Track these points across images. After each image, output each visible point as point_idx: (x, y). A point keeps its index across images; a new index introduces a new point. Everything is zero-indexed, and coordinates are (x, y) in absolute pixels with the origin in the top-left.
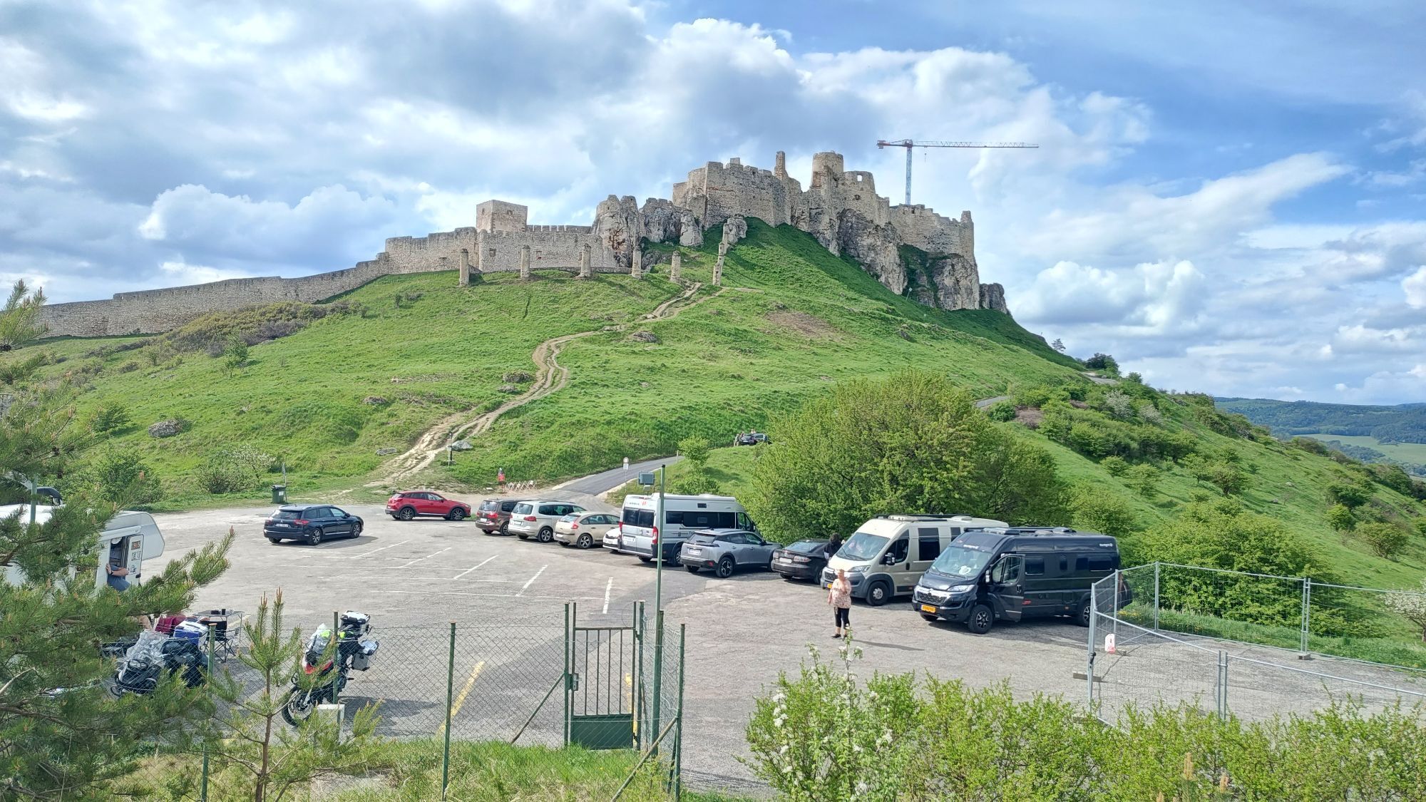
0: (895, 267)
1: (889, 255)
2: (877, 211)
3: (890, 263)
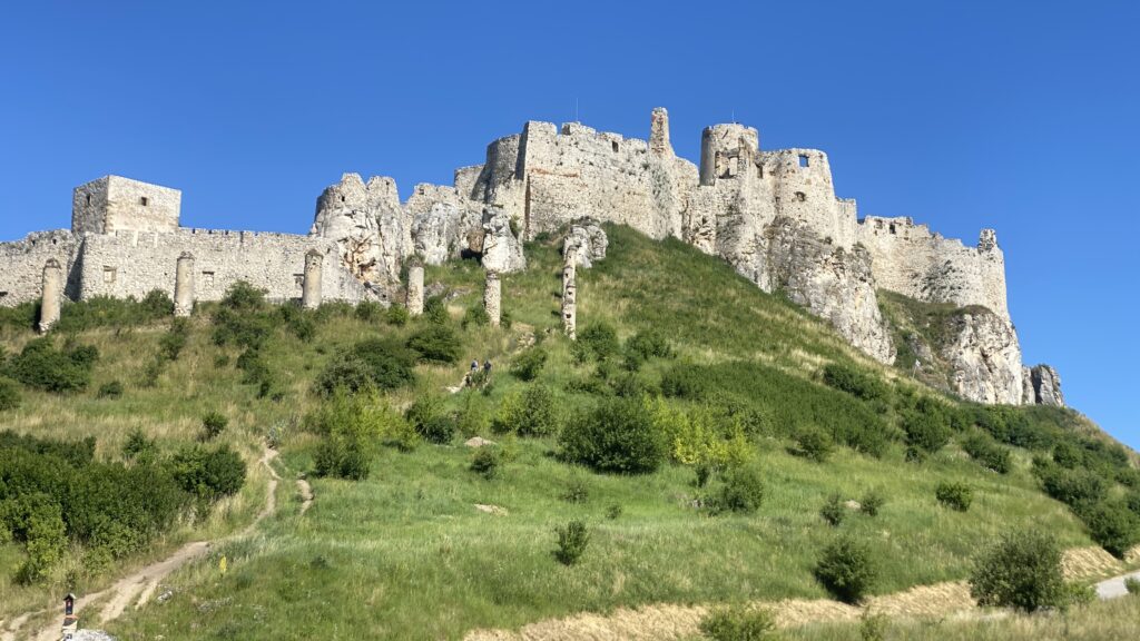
0: (874, 327)
1: (861, 305)
2: (837, 221)
3: (865, 319)
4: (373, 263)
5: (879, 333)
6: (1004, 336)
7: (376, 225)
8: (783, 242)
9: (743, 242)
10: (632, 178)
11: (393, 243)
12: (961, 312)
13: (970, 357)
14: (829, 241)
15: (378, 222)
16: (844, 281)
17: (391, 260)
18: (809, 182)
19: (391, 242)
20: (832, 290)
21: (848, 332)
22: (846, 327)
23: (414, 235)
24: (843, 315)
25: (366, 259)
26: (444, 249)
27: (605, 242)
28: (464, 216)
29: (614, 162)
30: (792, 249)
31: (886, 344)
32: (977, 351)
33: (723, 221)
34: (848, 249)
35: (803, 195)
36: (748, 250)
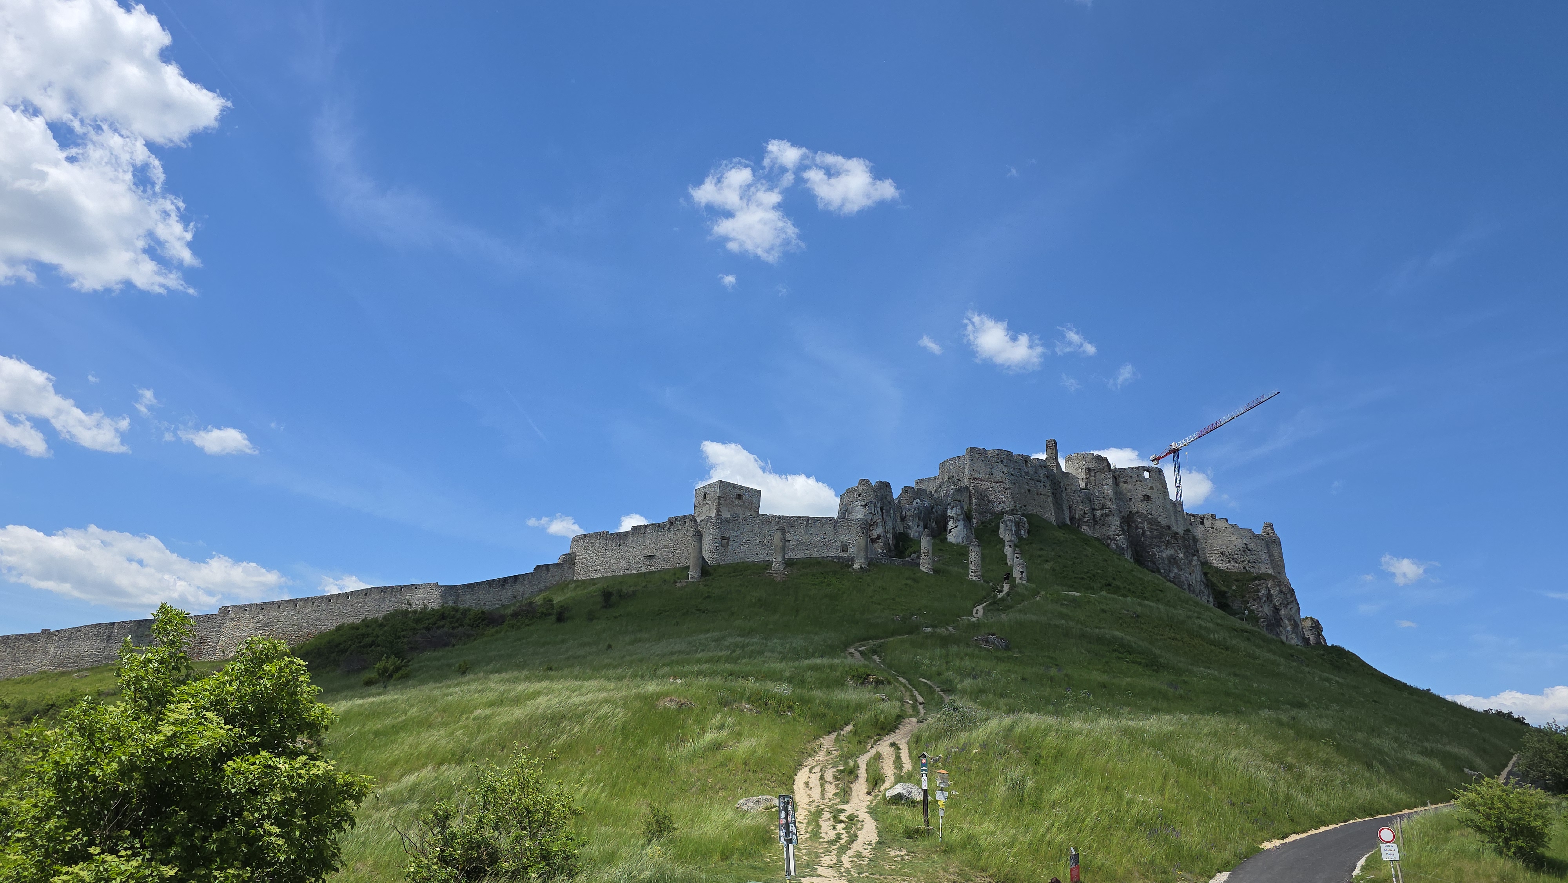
0: (1203, 589)
2: (1173, 515)
5: (1206, 592)
6: (1289, 596)
7: (880, 513)
8: (1138, 528)
9: (1114, 528)
10: (1040, 485)
12: (1259, 579)
13: (1268, 610)
14: (1169, 528)
15: (882, 510)
16: (1181, 556)
17: (890, 536)
18: (1152, 489)
19: (890, 524)
20: (1173, 560)
22: (1185, 587)
23: (902, 520)
24: (1183, 578)
25: (875, 533)
27: (1027, 526)
29: (1027, 473)
30: (1144, 534)
31: (1212, 599)
32: (1272, 606)
33: (1098, 513)
34: (1181, 531)
35: (1148, 496)
36: (1117, 532)
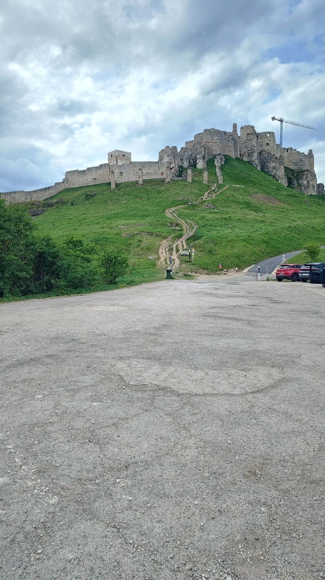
0: (284, 177)
1: (281, 171)
2: (276, 150)
3: (282, 174)
4: (173, 167)
5: (285, 178)
6: (313, 177)
8: (263, 156)
9: (255, 157)
10: (229, 143)
11: (177, 162)
12: (304, 171)
13: (305, 182)
14: (274, 155)
15: (174, 157)
16: (277, 165)
17: (177, 166)
18: (270, 140)
20: (274, 168)
21: (278, 178)
22: (278, 177)
23: (181, 160)
24: (277, 174)
25: (172, 166)
26: (188, 163)
27: (224, 160)
28: (192, 155)
29: (225, 138)
30: (265, 158)
31: (286, 180)
32: (307, 181)
33: (250, 152)
34: (278, 157)
35: (268, 144)
36: (256, 159)
